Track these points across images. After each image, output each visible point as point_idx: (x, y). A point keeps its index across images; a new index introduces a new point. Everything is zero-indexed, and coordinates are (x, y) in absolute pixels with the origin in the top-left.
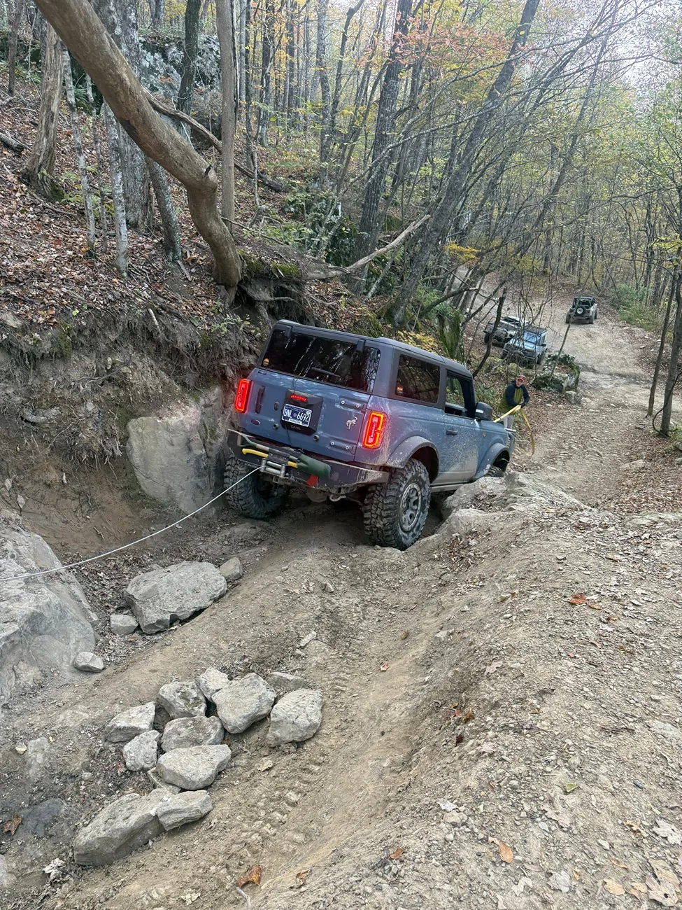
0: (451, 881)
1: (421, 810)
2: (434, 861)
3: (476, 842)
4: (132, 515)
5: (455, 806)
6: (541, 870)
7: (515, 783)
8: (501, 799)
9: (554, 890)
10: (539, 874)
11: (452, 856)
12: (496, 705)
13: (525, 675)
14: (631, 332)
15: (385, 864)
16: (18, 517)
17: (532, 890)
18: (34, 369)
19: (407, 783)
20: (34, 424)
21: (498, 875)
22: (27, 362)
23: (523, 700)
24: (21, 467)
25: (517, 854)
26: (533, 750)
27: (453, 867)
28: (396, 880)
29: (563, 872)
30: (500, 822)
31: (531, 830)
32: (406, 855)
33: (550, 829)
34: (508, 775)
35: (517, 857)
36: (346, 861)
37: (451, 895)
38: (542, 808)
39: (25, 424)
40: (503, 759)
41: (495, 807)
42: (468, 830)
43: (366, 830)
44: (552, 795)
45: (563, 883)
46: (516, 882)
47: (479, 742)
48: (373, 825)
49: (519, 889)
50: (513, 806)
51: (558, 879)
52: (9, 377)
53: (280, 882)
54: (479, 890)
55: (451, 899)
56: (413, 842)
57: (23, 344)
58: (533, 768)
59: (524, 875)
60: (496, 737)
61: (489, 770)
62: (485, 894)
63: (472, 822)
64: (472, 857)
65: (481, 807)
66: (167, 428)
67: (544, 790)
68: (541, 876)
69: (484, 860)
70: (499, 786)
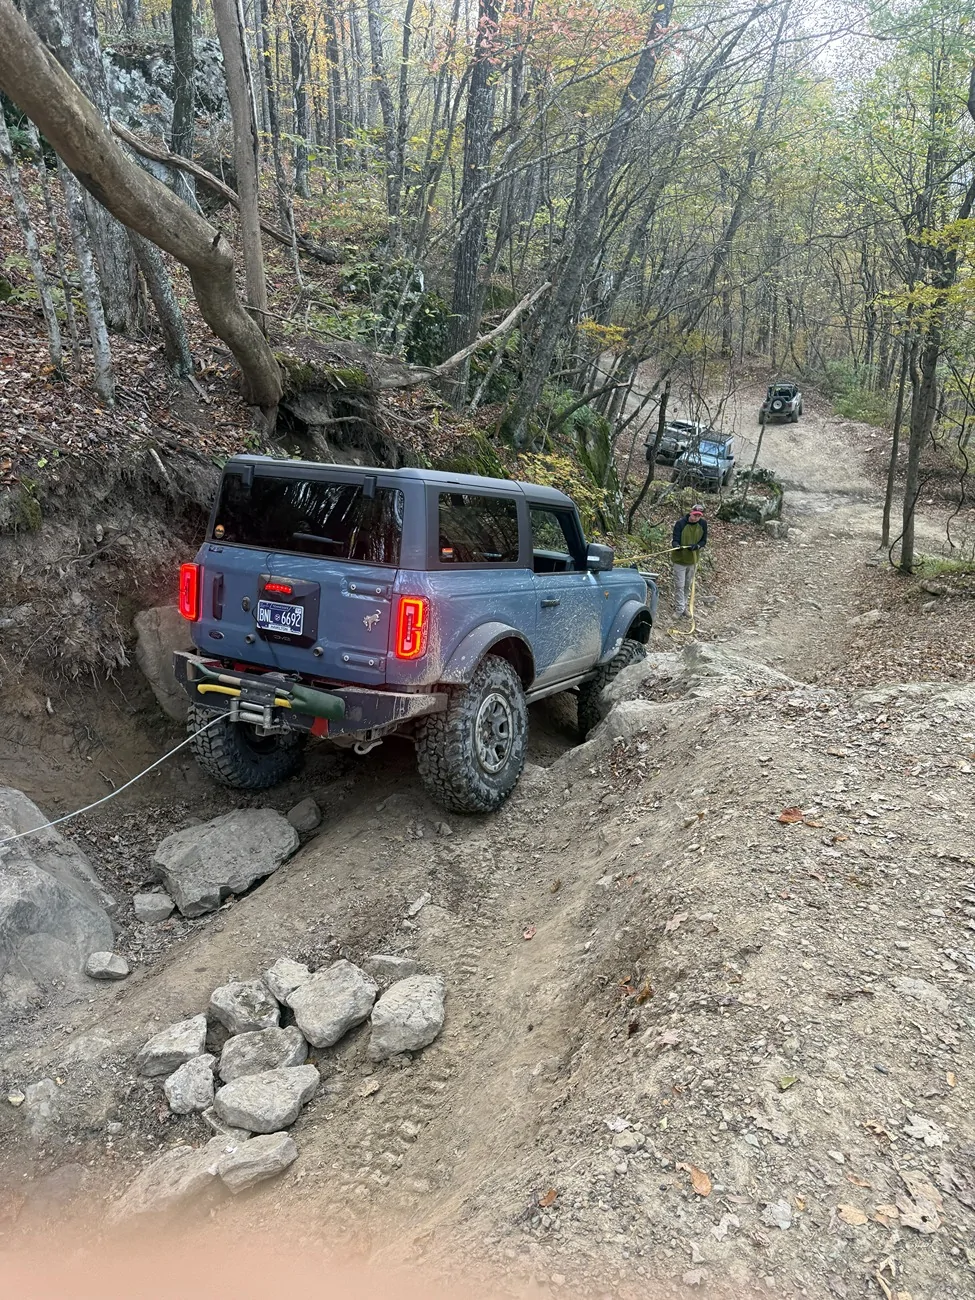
0: (625, 1229)
1: (582, 1133)
2: (601, 1203)
3: (659, 1171)
5: (628, 1124)
6: (751, 1201)
7: (709, 1083)
8: (691, 1107)
9: (770, 1227)
10: (749, 1207)
11: (626, 1195)
12: (682, 975)
13: (720, 929)
14: (852, 430)
15: (533, 1215)
17: (740, 1230)
19: (565, 1096)
21: (691, 1214)
23: (718, 965)
25: (717, 1183)
26: (734, 1034)
27: (628, 1210)
28: (549, 1236)
29: (781, 1201)
30: (692, 1139)
31: (734, 1146)
32: (562, 1199)
33: (760, 1142)
34: (699, 1072)
35: (717, 1187)
36: (482, 1214)
37: (626, 1249)
38: (748, 1115)
40: (692, 1051)
41: (683, 1120)
42: (646, 1155)
43: (509, 1168)
44: (762, 1094)
45: (781, 1216)
46: (717, 1222)
47: (660, 1029)
48: (518, 1159)
49: (720, 1230)
50: (708, 1115)
51: (775, 1211)
54: (665, 1238)
55: (627, 1254)
56: (571, 1179)
58: (735, 1059)
59: (728, 1211)
60: (682, 1020)
61: (673, 1069)
62: (673, 1242)
63: (653, 1143)
64: (654, 1193)
65: (664, 1122)
67: (751, 1088)
68: (751, 1209)
69: (670, 1195)
70: (688, 1089)
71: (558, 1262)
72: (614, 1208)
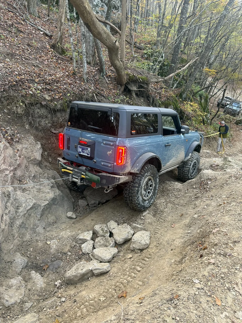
0: (196, 309)
1: (186, 281)
2: (190, 301)
3: (207, 296)
5: (199, 282)
6: (232, 310)
7: (223, 275)
8: (217, 281)
9: (237, 318)
10: (231, 311)
11: (197, 300)
12: (216, 245)
13: (228, 234)
15: (172, 300)
16: (49, 165)
17: (228, 317)
18: (55, 115)
19: (181, 269)
20: (55, 134)
21: (215, 309)
22: (52, 112)
23: (227, 244)
24: (50, 148)
26: (230, 264)
27: (198, 305)
28: (176, 307)
30: (217, 290)
31: (228, 294)
32: (180, 298)
33: (236, 294)
34: (220, 272)
35: (223, 304)
36: (157, 296)
37: (196, 315)
38: (233, 286)
39: (52, 134)
40: (218, 266)
41: (214, 284)
42: (204, 291)
43: (165, 285)
44: (237, 282)
45: (240, 316)
46: (222, 313)
47: (209, 258)
48: (167, 283)
50: (222, 284)
51: (239, 314)
52: (46, 117)
53: (133, 300)
54: (207, 314)
55: (196, 316)
56: (183, 293)
57: (51, 105)
58: (230, 270)
59: (225, 311)
60: (216, 257)
61: (213, 270)
62: (209, 316)
63: (206, 288)
64: (205, 302)
65: (209, 283)
67: (234, 279)
68: (232, 312)
69: (209, 303)
70: (216, 276)
71: (178, 314)
72: (194, 303)
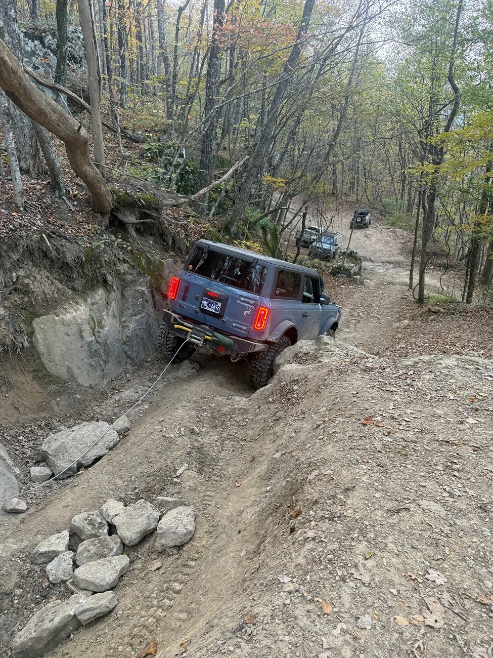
0: (289, 633)
1: (267, 584)
2: (277, 620)
3: (306, 602)
4: (41, 391)
5: (290, 579)
6: (352, 616)
7: (331, 556)
8: (321, 569)
9: (361, 629)
11: (289, 615)
12: (316, 502)
13: (335, 478)
14: (395, 232)
15: (242, 628)
17: (346, 631)
19: (257, 566)
21: (322, 624)
23: (334, 497)
25: (335, 607)
26: (342, 532)
27: (290, 623)
28: (251, 639)
29: (367, 615)
30: (322, 586)
31: (343, 588)
32: (257, 619)
33: (356, 586)
34: (325, 551)
35: (335, 610)
36: (216, 629)
37: (290, 643)
38: (350, 572)
40: (322, 541)
41: (318, 576)
42: (300, 595)
43: (230, 605)
44: (357, 561)
45: (367, 623)
46: (335, 628)
47: (305, 530)
48: (234, 600)
49: (338, 631)
50: (330, 573)
51: (364, 620)
53: (168, 652)
54: (310, 637)
55: (290, 646)
56: (261, 609)
58: (343, 544)
59: (341, 621)
60: (316, 525)
61: (312, 550)
62: (314, 639)
63: (303, 588)
64: (304, 614)
65: (308, 577)
66: (63, 323)
67: (351, 559)
68: (352, 620)
69: (312, 614)
70: (320, 560)
71: (256, 652)
72: (284, 623)
